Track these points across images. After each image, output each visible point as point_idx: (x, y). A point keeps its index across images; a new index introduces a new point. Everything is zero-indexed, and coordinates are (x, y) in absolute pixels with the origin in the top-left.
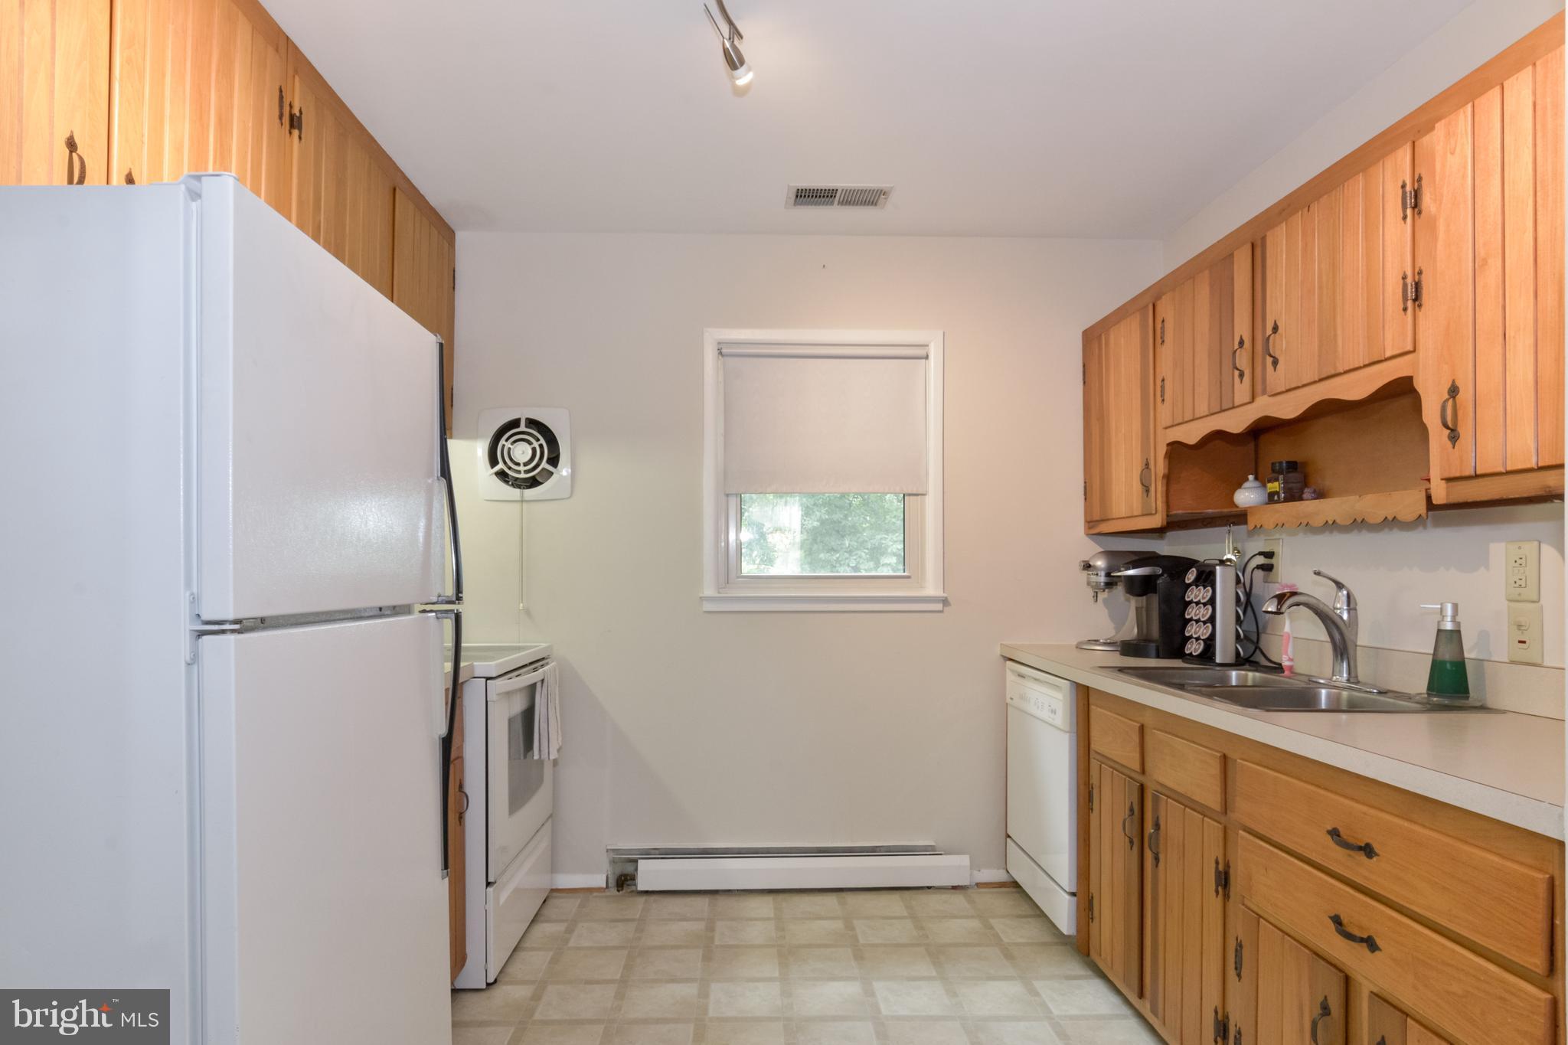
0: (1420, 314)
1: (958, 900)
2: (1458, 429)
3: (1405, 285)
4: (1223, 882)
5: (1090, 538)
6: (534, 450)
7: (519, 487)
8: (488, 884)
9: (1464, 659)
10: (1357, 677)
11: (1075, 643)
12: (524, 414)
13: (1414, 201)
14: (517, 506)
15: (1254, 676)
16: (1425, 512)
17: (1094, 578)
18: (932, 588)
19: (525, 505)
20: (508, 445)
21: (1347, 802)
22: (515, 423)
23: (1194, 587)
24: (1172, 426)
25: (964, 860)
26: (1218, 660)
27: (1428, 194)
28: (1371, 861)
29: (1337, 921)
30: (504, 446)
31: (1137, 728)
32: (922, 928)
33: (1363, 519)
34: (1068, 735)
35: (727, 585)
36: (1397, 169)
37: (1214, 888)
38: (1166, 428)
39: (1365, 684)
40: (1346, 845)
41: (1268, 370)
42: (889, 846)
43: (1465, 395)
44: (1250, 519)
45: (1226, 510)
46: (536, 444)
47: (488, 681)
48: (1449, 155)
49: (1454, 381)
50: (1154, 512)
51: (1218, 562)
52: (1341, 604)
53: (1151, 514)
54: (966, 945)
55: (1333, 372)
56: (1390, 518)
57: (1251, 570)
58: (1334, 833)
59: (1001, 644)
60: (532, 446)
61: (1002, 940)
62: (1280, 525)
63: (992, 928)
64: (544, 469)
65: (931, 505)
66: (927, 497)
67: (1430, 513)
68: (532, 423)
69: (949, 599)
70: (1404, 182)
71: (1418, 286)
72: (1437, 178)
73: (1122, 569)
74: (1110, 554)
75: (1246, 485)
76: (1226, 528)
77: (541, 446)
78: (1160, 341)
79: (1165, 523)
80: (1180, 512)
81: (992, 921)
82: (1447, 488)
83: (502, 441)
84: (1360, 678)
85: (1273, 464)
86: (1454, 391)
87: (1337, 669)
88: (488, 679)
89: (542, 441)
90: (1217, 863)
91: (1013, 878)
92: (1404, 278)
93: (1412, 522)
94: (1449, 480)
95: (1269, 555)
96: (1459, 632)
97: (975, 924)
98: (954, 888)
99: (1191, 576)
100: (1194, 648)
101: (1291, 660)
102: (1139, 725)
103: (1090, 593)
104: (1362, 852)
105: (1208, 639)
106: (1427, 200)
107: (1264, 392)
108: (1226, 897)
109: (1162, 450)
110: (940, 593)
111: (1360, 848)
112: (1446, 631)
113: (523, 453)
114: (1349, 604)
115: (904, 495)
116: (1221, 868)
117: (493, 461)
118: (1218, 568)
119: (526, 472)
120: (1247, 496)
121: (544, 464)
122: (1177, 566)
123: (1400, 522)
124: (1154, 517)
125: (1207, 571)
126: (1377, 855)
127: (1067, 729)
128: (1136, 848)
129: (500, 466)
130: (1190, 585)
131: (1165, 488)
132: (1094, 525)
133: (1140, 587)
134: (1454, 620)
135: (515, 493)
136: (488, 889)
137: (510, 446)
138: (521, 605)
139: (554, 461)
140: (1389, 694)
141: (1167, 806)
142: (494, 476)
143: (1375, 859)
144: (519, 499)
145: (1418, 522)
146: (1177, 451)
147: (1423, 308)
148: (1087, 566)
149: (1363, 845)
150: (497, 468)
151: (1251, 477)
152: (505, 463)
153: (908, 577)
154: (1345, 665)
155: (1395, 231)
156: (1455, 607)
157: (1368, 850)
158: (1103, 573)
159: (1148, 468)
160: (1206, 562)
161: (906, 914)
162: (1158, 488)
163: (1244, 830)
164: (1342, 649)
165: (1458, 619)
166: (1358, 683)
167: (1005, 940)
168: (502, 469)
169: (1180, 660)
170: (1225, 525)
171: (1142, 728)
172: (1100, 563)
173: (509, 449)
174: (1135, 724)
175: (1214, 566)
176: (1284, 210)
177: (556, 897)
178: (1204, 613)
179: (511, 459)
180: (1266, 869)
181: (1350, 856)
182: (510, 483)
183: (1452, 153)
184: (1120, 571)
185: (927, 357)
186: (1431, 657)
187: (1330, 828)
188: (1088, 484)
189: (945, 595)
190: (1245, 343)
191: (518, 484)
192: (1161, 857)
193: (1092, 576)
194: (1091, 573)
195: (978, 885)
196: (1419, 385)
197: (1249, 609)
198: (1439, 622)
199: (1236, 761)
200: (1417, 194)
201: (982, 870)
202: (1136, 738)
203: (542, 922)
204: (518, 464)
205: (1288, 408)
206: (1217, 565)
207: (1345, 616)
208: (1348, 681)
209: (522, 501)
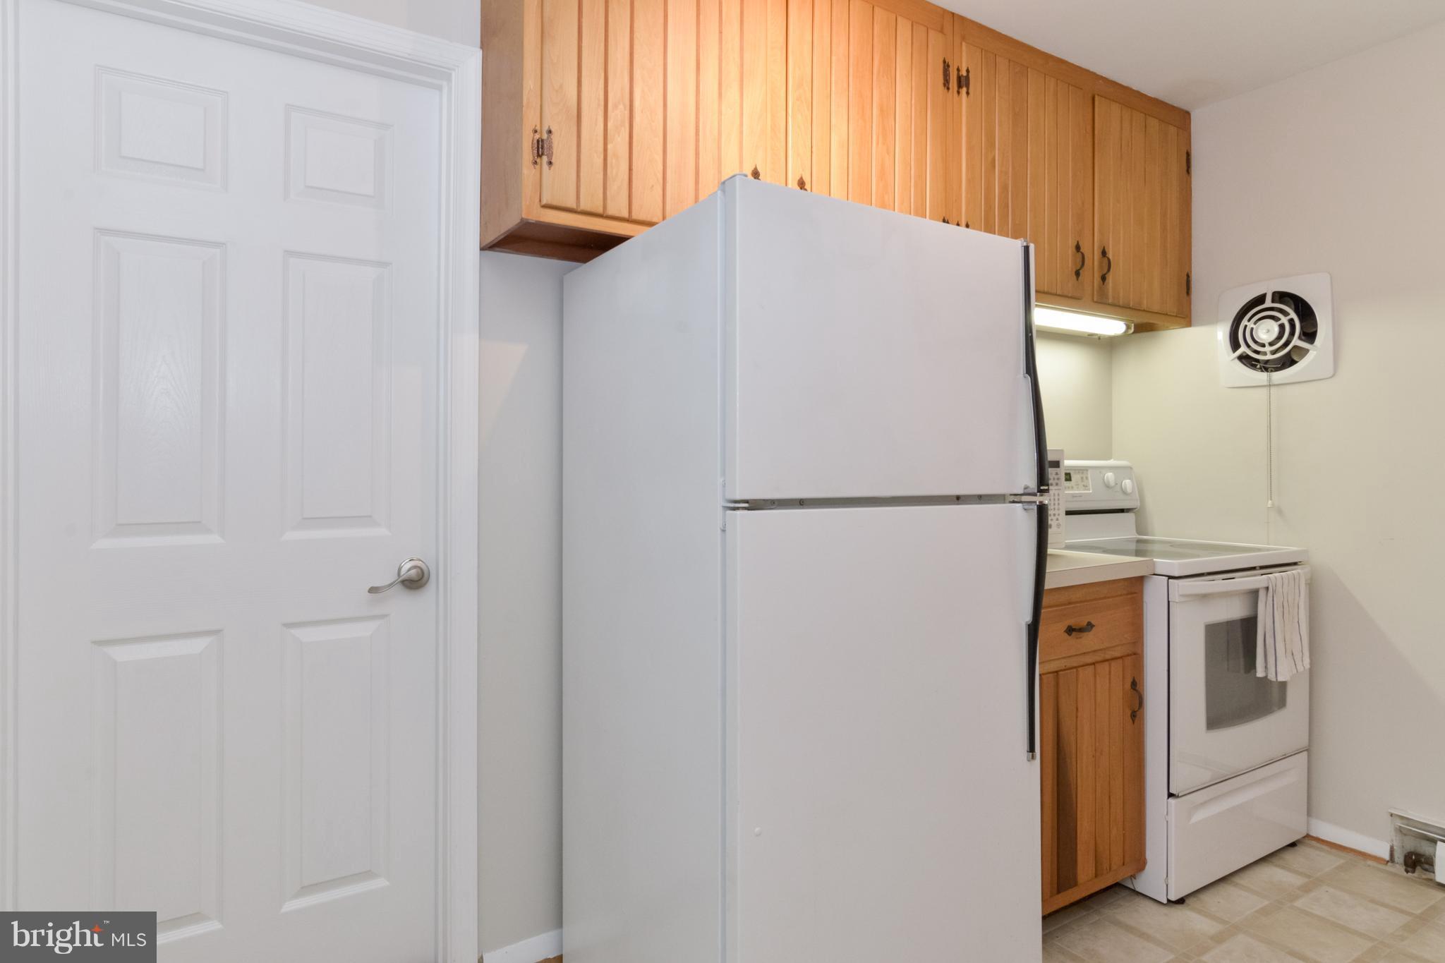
6: (1282, 327)
7: (1266, 370)
8: (1170, 795)
12: (1269, 288)
14: (1265, 391)
19: (1273, 390)
20: (1250, 325)
22: (1260, 300)
30: (1246, 326)
46: (1284, 320)
47: (1170, 580)
60: (1280, 322)
64: (1295, 347)
68: (1281, 297)
77: (1291, 322)
83: (1245, 322)
88: (1170, 577)
89: (1293, 315)
113: (1268, 331)
117: (1235, 345)
119: (1274, 353)
121: (1296, 341)
129: (1243, 349)
135: (1261, 377)
136: (1170, 799)
137: (1252, 326)
138: (1270, 502)
139: (1310, 336)
142: (1237, 362)
144: (1266, 383)
150: (1239, 352)
152: (1248, 346)
168: (1245, 352)
173: (1252, 329)
177: (1312, 847)
179: (1256, 342)
182: (1258, 366)
191: (1266, 367)
203: (1276, 866)
204: (1263, 345)
209: (1270, 385)
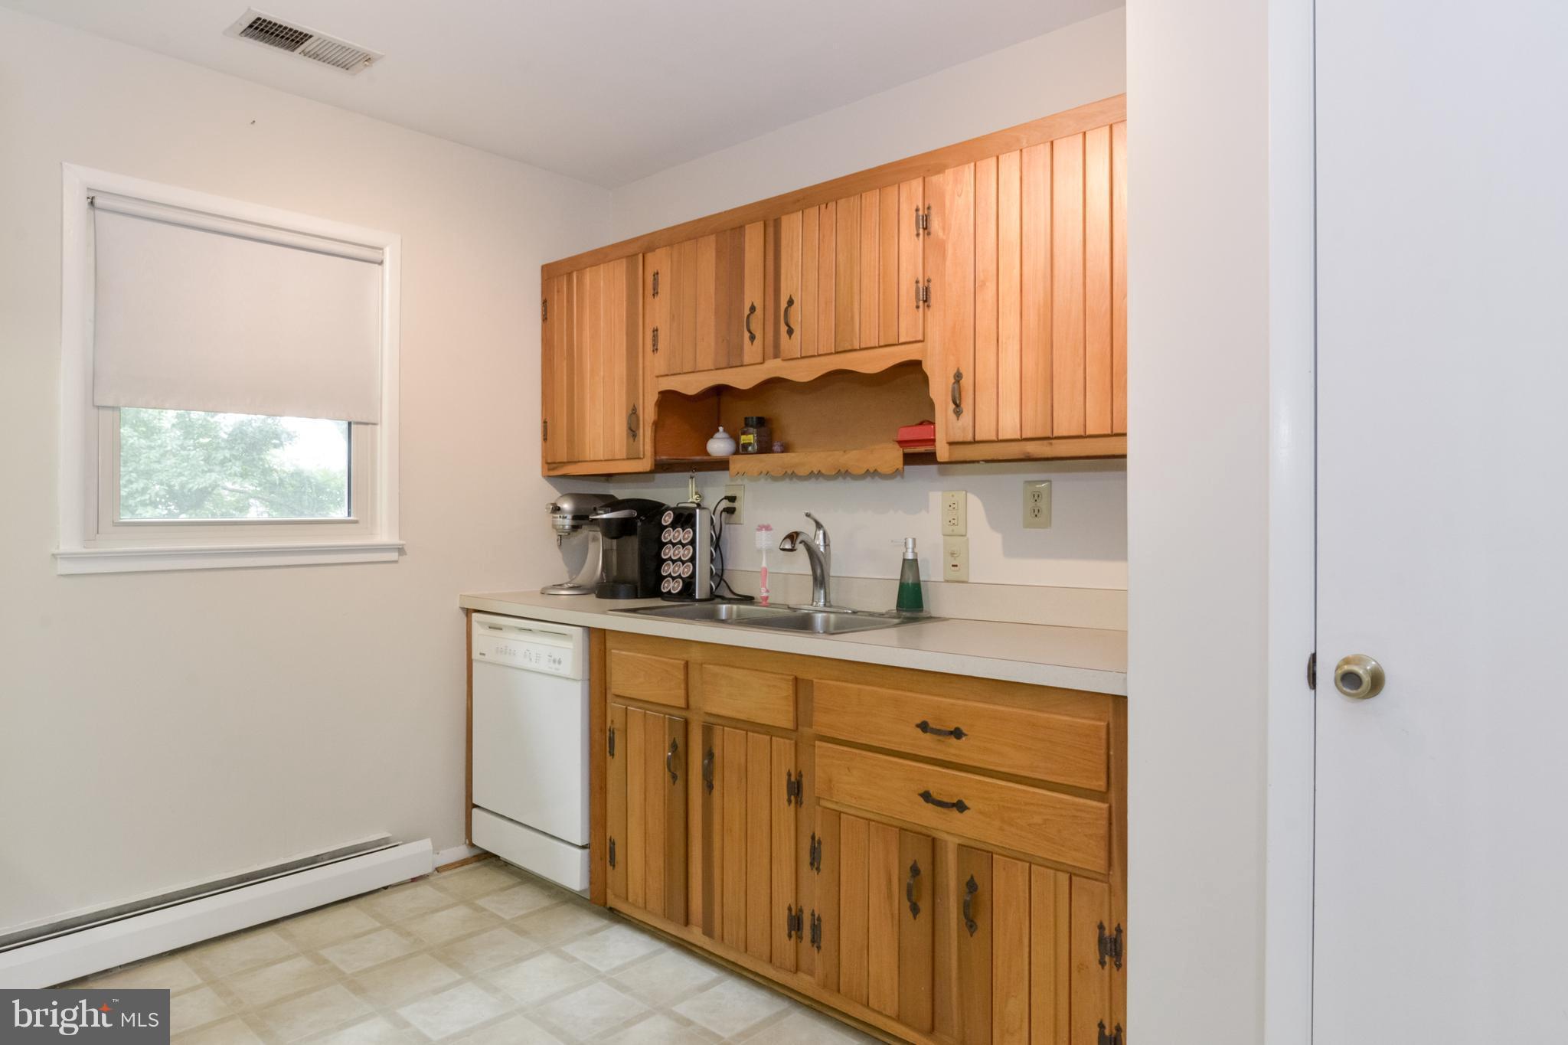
0: (929, 313)
1: (423, 890)
2: (962, 406)
3: (917, 289)
4: (796, 791)
5: (547, 480)
9: (919, 581)
10: (830, 602)
11: (539, 589)
13: (924, 224)
15: (738, 608)
16: (902, 466)
17: (560, 521)
18: (385, 535)
21: (936, 698)
23: (671, 529)
24: (667, 375)
25: (426, 845)
26: (697, 597)
27: (936, 222)
28: (961, 741)
29: (926, 796)
31: (682, 666)
32: (409, 934)
33: (847, 471)
34: (580, 683)
35: (98, 535)
36: (910, 196)
37: (786, 797)
38: (657, 377)
39: (835, 607)
40: (938, 732)
41: (782, 337)
42: (334, 852)
43: (967, 382)
44: (731, 466)
45: (698, 458)
48: (956, 197)
49: (958, 369)
50: (642, 457)
51: (695, 506)
52: (820, 541)
53: (639, 458)
54: (471, 935)
55: (850, 348)
56: (872, 471)
57: (719, 513)
58: (924, 727)
59: (461, 595)
61: (503, 919)
62: (765, 472)
63: (484, 910)
65: (385, 437)
66: (378, 427)
67: (906, 467)
69: (406, 548)
70: (917, 207)
71: (927, 290)
72: (947, 211)
73: (601, 512)
74: (577, 497)
75: (717, 435)
76: (691, 473)
78: (652, 292)
79: (653, 468)
80: (664, 457)
81: (481, 902)
82: (950, 449)
84: (832, 603)
85: (746, 418)
86: (958, 376)
87: (816, 595)
90: (789, 775)
91: (481, 849)
92: (917, 282)
93: (892, 474)
94: (951, 444)
95: (732, 499)
96: (916, 560)
97: (462, 911)
98: (414, 880)
99: (668, 518)
100: (673, 586)
101: (767, 591)
102: (683, 662)
103: (555, 537)
104: (952, 736)
105: (689, 577)
106: (935, 224)
107: (776, 356)
108: (799, 803)
109: (652, 399)
110: (395, 540)
111: (951, 733)
112: (909, 560)
114: (825, 542)
115: (350, 424)
116: (793, 779)
118: (698, 511)
120: (719, 446)
122: (651, 510)
123: (880, 474)
124: (641, 461)
125: (686, 514)
126: (966, 735)
127: (580, 677)
128: (680, 783)
130: (666, 527)
131: (653, 435)
132: (555, 469)
133: (618, 531)
134: (913, 552)
140: (859, 614)
141: (723, 735)
143: (964, 739)
145: (896, 474)
146: (669, 400)
147: (931, 309)
148: (556, 509)
149: (952, 730)
151: (721, 429)
153: (356, 522)
154: (822, 592)
155: (909, 243)
156: (914, 540)
157: (958, 734)
158: (569, 517)
159: (635, 413)
160: (679, 505)
161: (378, 924)
162: (646, 434)
163: (820, 740)
164: (820, 580)
165: (916, 550)
166: (831, 606)
167: (507, 917)
169: (659, 599)
170: (688, 471)
171: (687, 665)
172: (567, 506)
174: (679, 662)
175: (694, 509)
176: (799, 201)
178: (685, 553)
180: (848, 768)
181: (939, 740)
183: (959, 196)
184: (598, 514)
185: (381, 263)
186: (898, 583)
187: (919, 722)
188: (548, 424)
189: (402, 542)
190: (757, 310)
192: (717, 784)
193: (559, 519)
194: (558, 516)
195: (438, 870)
196: (927, 367)
197: (718, 549)
198: (904, 554)
199: (812, 681)
200: (926, 219)
201: (441, 852)
202: (681, 676)
205: (803, 372)
206: (697, 508)
207: (822, 549)
208: (825, 605)
